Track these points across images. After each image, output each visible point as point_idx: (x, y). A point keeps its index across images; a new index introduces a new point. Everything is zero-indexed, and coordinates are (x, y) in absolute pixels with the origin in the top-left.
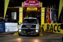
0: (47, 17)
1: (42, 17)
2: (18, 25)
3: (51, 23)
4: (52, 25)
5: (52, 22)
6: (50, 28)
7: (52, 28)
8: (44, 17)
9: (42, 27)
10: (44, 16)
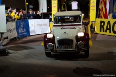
0: (100, 7)
1: (91, 8)
2: (50, 22)
3: (107, 18)
4: (109, 22)
5: (110, 17)
6: (105, 27)
7: (109, 27)
8: (95, 8)
9: (92, 25)
10: (95, 4)
